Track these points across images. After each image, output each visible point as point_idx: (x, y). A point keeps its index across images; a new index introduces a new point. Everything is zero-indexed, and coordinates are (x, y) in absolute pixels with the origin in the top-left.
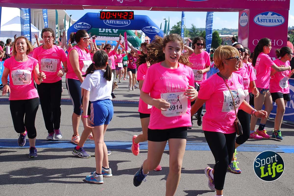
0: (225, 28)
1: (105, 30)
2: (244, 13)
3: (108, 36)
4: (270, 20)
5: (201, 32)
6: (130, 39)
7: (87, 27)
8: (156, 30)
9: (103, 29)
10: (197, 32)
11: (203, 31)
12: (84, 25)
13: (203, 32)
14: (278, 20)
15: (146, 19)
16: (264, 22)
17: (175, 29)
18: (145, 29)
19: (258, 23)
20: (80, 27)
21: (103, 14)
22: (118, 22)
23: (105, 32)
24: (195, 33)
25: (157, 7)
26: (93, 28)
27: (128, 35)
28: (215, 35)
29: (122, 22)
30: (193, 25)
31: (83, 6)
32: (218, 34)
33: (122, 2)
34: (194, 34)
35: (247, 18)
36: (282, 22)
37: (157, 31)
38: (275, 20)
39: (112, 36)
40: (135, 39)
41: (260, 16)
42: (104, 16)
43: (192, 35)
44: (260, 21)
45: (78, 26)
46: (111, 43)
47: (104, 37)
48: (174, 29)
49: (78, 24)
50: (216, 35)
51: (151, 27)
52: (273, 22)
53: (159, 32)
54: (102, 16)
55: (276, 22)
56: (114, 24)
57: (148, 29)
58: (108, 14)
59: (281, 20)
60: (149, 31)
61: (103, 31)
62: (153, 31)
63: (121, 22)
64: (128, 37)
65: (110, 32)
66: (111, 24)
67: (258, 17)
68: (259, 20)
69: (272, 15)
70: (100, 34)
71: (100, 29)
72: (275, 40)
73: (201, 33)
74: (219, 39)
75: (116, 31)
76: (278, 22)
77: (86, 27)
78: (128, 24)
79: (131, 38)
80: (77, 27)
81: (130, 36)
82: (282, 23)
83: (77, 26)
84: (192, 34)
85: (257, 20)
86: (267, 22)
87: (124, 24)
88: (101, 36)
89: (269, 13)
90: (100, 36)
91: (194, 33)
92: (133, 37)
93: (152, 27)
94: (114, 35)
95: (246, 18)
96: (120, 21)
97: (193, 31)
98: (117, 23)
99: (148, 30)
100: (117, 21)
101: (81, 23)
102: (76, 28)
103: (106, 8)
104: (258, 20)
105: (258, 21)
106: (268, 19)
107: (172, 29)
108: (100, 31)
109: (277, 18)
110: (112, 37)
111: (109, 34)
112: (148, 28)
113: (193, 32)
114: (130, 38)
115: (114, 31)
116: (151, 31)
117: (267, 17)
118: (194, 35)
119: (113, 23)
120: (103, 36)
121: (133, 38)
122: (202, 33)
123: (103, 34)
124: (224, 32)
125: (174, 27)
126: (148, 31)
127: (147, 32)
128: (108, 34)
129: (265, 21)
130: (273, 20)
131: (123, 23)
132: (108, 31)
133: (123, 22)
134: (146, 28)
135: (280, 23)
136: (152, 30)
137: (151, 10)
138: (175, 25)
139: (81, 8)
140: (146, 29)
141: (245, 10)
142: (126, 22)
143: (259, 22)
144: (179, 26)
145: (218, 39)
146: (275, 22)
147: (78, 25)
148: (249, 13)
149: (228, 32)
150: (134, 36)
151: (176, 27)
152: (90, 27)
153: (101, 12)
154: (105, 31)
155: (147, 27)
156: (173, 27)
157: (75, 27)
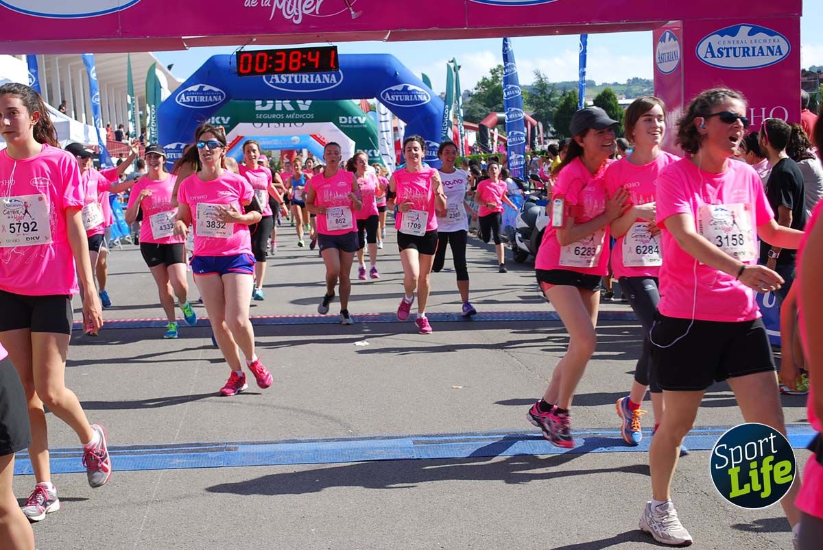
0: (637, 78)
1: (274, 104)
2: (668, 34)
3: (285, 121)
4: (746, 50)
5: (564, 95)
6: (348, 126)
7: (214, 97)
8: (419, 96)
9: (268, 102)
10: (550, 96)
11: (570, 91)
12: (204, 94)
13: (569, 93)
14: (769, 48)
15: (389, 63)
16: (728, 56)
17: (486, 89)
18: (387, 94)
19: (710, 60)
20: (194, 99)
21: (246, 59)
22: (305, 78)
23: (273, 111)
24: (547, 97)
25: (406, 30)
26: (231, 100)
27: (343, 116)
28: (606, 99)
29: (318, 76)
30: (538, 74)
31: (183, 38)
32: (615, 98)
33: (298, 22)
34: (543, 100)
35: (676, 46)
36: (781, 54)
37: (425, 96)
38: (761, 48)
39: (295, 121)
40: (366, 126)
41: (715, 40)
42: (249, 66)
43: (537, 105)
44: (716, 53)
45: (188, 98)
46: (295, 141)
47: (270, 124)
48: (483, 91)
49: (187, 91)
50: (608, 99)
51: (406, 88)
52: (756, 54)
53: (429, 100)
54: (242, 65)
55: (765, 54)
56: (294, 86)
57: (397, 94)
58: (262, 58)
59: (779, 47)
60: (399, 98)
61: (269, 107)
62: (413, 97)
63: (315, 78)
64: (343, 120)
65: (289, 108)
66: (286, 85)
67: (710, 43)
68: (712, 52)
69: (750, 34)
70: (260, 117)
71: (258, 102)
72: (763, 109)
73: (564, 97)
74: (618, 111)
75: (304, 105)
76: (769, 53)
77: (210, 97)
78: (335, 81)
79: (353, 124)
80: (184, 101)
81: (350, 118)
82: (781, 56)
83: (183, 95)
84: (537, 100)
85: (707, 52)
86: (737, 55)
87: (324, 82)
88: (262, 121)
89: (742, 27)
90: (261, 124)
91: (545, 98)
92: (357, 120)
93: (408, 87)
94: (302, 116)
95: (673, 47)
96: (312, 76)
97: (540, 90)
98: (303, 82)
99: (397, 96)
100: (303, 76)
101: (195, 88)
102: (182, 102)
103: (255, 40)
104: (709, 51)
105: (709, 55)
106: (740, 48)
107: (476, 89)
108: (258, 108)
109: (768, 41)
110: (297, 124)
111: (285, 116)
112: (396, 91)
113: (542, 93)
114: (349, 124)
115: (300, 105)
116: (407, 98)
117: (738, 42)
118: (542, 103)
119: (290, 82)
120: (269, 121)
121: (359, 123)
122: (568, 96)
123: (268, 117)
124: (634, 89)
125: (483, 83)
126: (397, 100)
127: (395, 102)
128: (281, 116)
129: (731, 52)
130: (754, 48)
131: (322, 81)
132: (283, 106)
133: (321, 78)
134: (391, 90)
135: (777, 57)
136: (409, 95)
137: (387, 41)
138: (484, 79)
139: (179, 46)
140: (391, 93)
141: (670, 22)
142: (330, 77)
143: (713, 56)
144: (496, 79)
145: (615, 112)
146: (760, 54)
147: (187, 94)
148: (682, 30)
149: (645, 90)
150: (359, 118)
151: (488, 81)
152: (222, 98)
153: (239, 54)
154: (272, 105)
155: (393, 88)
156: (478, 85)
157: (179, 100)
